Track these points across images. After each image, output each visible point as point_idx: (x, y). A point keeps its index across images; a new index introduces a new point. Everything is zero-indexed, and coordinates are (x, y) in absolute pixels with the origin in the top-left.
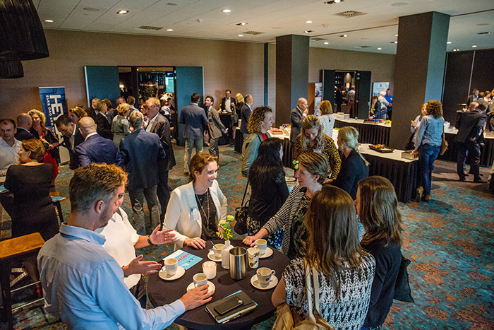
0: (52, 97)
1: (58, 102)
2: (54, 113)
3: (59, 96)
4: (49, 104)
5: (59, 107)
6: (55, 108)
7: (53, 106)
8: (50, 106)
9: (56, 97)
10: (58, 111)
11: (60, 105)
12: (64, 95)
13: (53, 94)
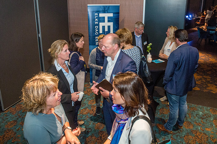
0: (101, 15)
1: (109, 21)
2: (101, 32)
3: (111, 15)
4: (96, 23)
5: (109, 27)
6: (104, 27)
7: (101, 24)
8: (98, 25)
9: (106, 15)
10: (106, 30)
11: (111, 24)
12: (118, 13)
13: (104, 12)
